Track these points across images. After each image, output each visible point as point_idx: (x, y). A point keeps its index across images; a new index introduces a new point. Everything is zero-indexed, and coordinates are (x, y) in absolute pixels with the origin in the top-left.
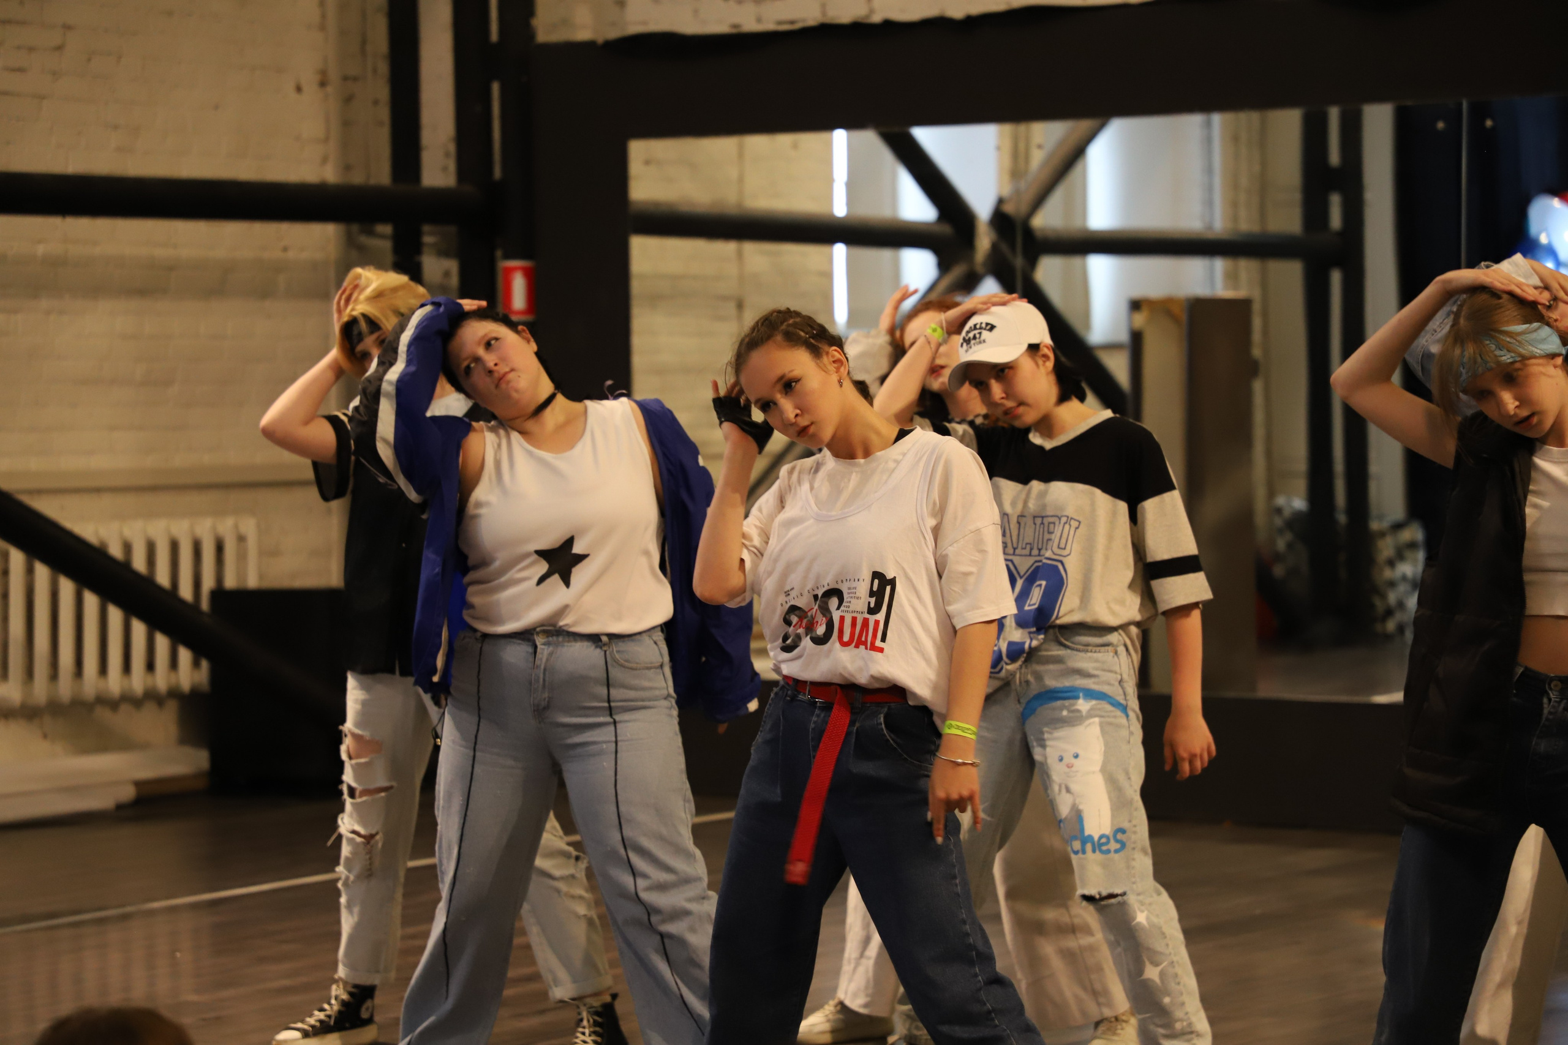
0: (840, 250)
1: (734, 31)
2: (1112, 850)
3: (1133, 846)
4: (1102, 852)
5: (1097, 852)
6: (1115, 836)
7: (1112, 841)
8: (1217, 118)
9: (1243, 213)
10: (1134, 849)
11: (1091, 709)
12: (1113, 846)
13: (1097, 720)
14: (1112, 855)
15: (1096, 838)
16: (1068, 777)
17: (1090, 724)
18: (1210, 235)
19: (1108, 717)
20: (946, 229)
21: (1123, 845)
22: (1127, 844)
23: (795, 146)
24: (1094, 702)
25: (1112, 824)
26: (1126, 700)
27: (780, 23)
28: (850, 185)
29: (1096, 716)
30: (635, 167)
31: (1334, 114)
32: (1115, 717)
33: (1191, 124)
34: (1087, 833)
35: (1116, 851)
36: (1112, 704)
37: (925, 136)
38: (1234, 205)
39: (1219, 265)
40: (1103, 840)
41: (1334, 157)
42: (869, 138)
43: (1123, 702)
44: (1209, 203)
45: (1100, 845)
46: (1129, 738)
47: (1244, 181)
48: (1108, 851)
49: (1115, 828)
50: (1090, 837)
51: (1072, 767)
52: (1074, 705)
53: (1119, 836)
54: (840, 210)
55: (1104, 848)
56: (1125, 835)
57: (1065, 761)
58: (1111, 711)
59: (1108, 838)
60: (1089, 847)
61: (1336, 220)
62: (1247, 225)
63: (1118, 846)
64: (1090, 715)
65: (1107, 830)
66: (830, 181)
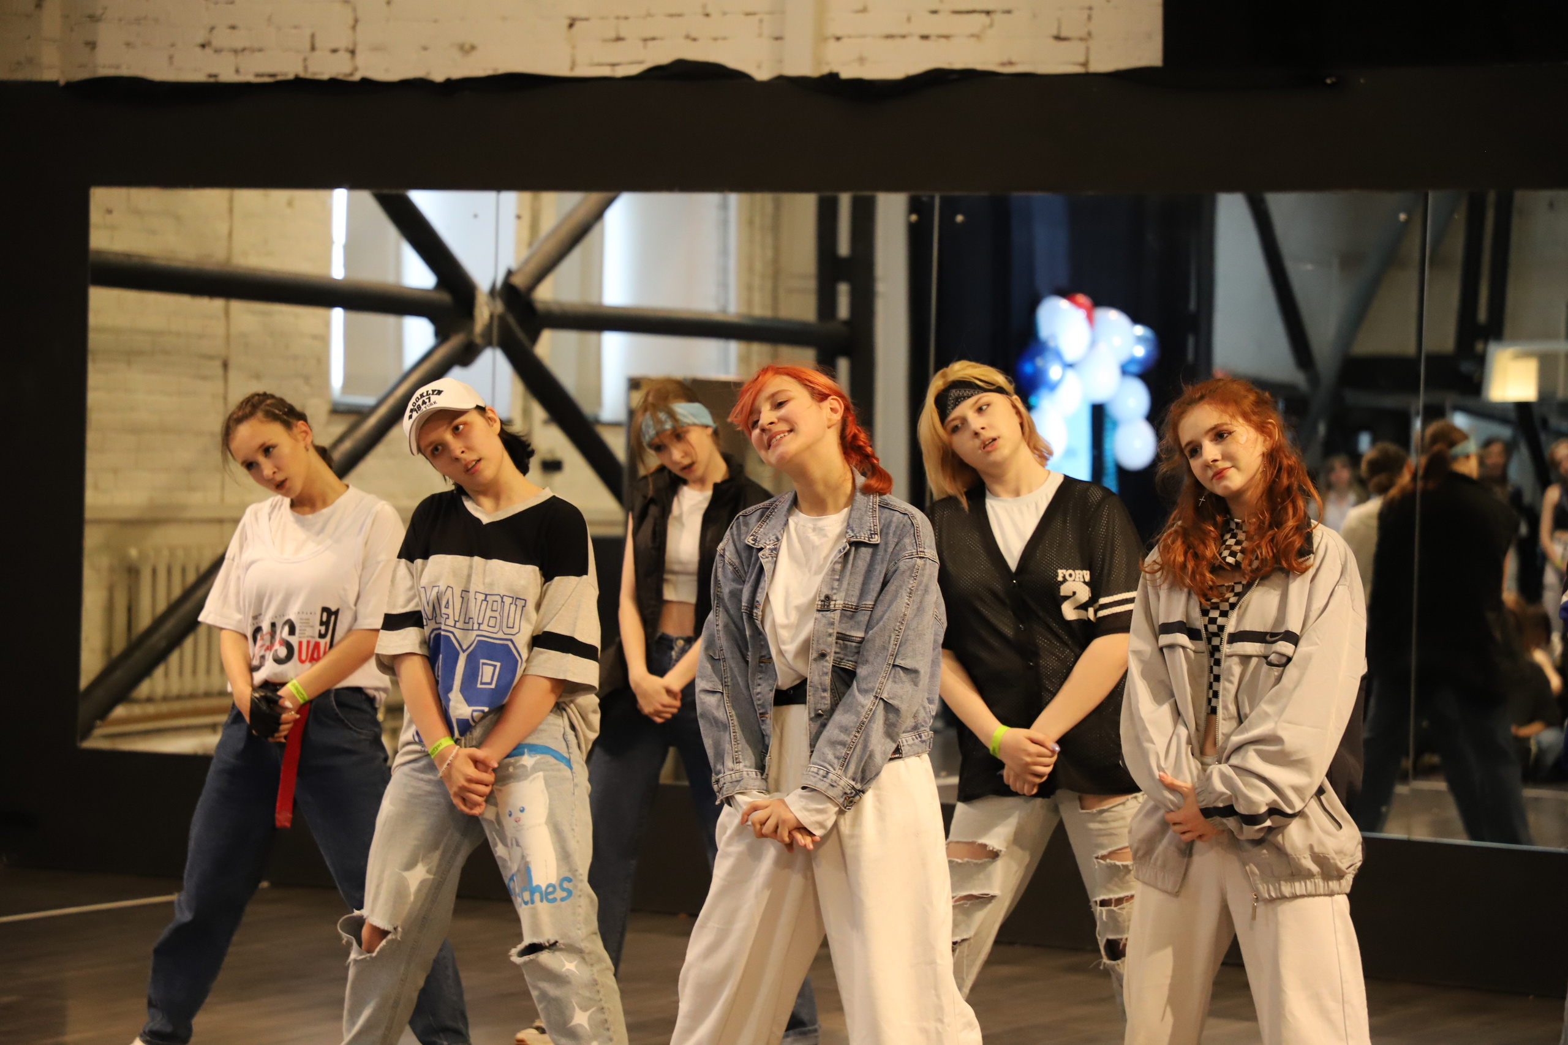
0: (338, 314)
1: (212, 80)
2: (558, 898)
3: (579, 893)
4: (549, 901)
5: (545, 901)
6: (561, 885)
7: (558, 889)
8: (733, 198)
9: (757, 297)
10: (580, 896)
11: (536, 763)
12: (560, 894)
13: (541, 774)
14: (558, 903)
15: (544, 888)
16: (517, 831)
17: (534, 779)
18: (720, 317)
19: (553, 770)
20: (445, 297)
21: (570, 893)
22: (574, 892)
23: (290, 204)
24: (538, 757)
25: (558, 873)
26: (569, 753)
27: (257, 75)
28: (348, 248)
29: (541, 770)
30: (96, 216)
31: (845, 201)
32: (559, 770)
33: (708, 202)
34: (535, 883)
35: (563, 899)
36: (556, 758)
37: (425, 201)
38: (750, 288)
39: (734, 348)
40: (550, 889)
41: (844, 248)
42: (366, 198)
43: (566, 755)
44: (724, 285)
45: (547, 894)
46: (574, 790)
47: (758, 266)
48: (555, 900)
49: (561, 877)
50: (538, 886)
51: (519, 821)
52: (519, 761)
53: (566, 885)
54: (338, 272)
55: (550, 897)
56: (571, 883)
57: (514, 816)
58: (555, 764)
59: (554, 886)
60: (537, 896)
61: (843, 310)
62: (761, 310)
63: (565, 894)
64: (535, 768)
65: (554, 880)
66: (328, 242)
